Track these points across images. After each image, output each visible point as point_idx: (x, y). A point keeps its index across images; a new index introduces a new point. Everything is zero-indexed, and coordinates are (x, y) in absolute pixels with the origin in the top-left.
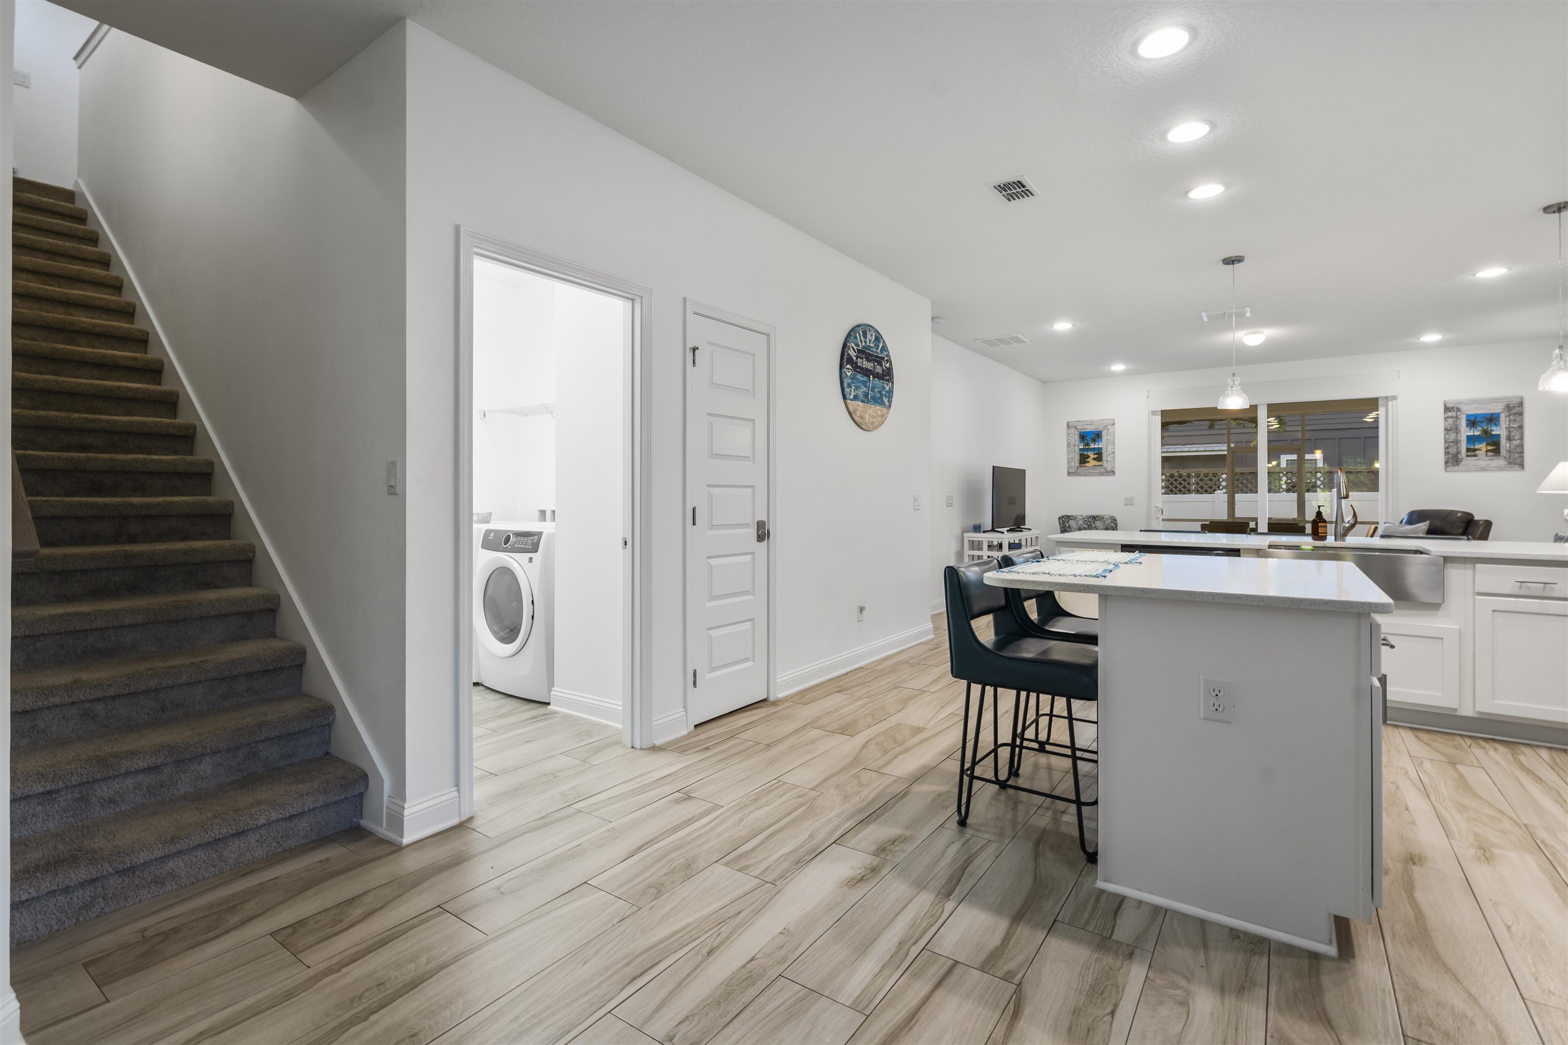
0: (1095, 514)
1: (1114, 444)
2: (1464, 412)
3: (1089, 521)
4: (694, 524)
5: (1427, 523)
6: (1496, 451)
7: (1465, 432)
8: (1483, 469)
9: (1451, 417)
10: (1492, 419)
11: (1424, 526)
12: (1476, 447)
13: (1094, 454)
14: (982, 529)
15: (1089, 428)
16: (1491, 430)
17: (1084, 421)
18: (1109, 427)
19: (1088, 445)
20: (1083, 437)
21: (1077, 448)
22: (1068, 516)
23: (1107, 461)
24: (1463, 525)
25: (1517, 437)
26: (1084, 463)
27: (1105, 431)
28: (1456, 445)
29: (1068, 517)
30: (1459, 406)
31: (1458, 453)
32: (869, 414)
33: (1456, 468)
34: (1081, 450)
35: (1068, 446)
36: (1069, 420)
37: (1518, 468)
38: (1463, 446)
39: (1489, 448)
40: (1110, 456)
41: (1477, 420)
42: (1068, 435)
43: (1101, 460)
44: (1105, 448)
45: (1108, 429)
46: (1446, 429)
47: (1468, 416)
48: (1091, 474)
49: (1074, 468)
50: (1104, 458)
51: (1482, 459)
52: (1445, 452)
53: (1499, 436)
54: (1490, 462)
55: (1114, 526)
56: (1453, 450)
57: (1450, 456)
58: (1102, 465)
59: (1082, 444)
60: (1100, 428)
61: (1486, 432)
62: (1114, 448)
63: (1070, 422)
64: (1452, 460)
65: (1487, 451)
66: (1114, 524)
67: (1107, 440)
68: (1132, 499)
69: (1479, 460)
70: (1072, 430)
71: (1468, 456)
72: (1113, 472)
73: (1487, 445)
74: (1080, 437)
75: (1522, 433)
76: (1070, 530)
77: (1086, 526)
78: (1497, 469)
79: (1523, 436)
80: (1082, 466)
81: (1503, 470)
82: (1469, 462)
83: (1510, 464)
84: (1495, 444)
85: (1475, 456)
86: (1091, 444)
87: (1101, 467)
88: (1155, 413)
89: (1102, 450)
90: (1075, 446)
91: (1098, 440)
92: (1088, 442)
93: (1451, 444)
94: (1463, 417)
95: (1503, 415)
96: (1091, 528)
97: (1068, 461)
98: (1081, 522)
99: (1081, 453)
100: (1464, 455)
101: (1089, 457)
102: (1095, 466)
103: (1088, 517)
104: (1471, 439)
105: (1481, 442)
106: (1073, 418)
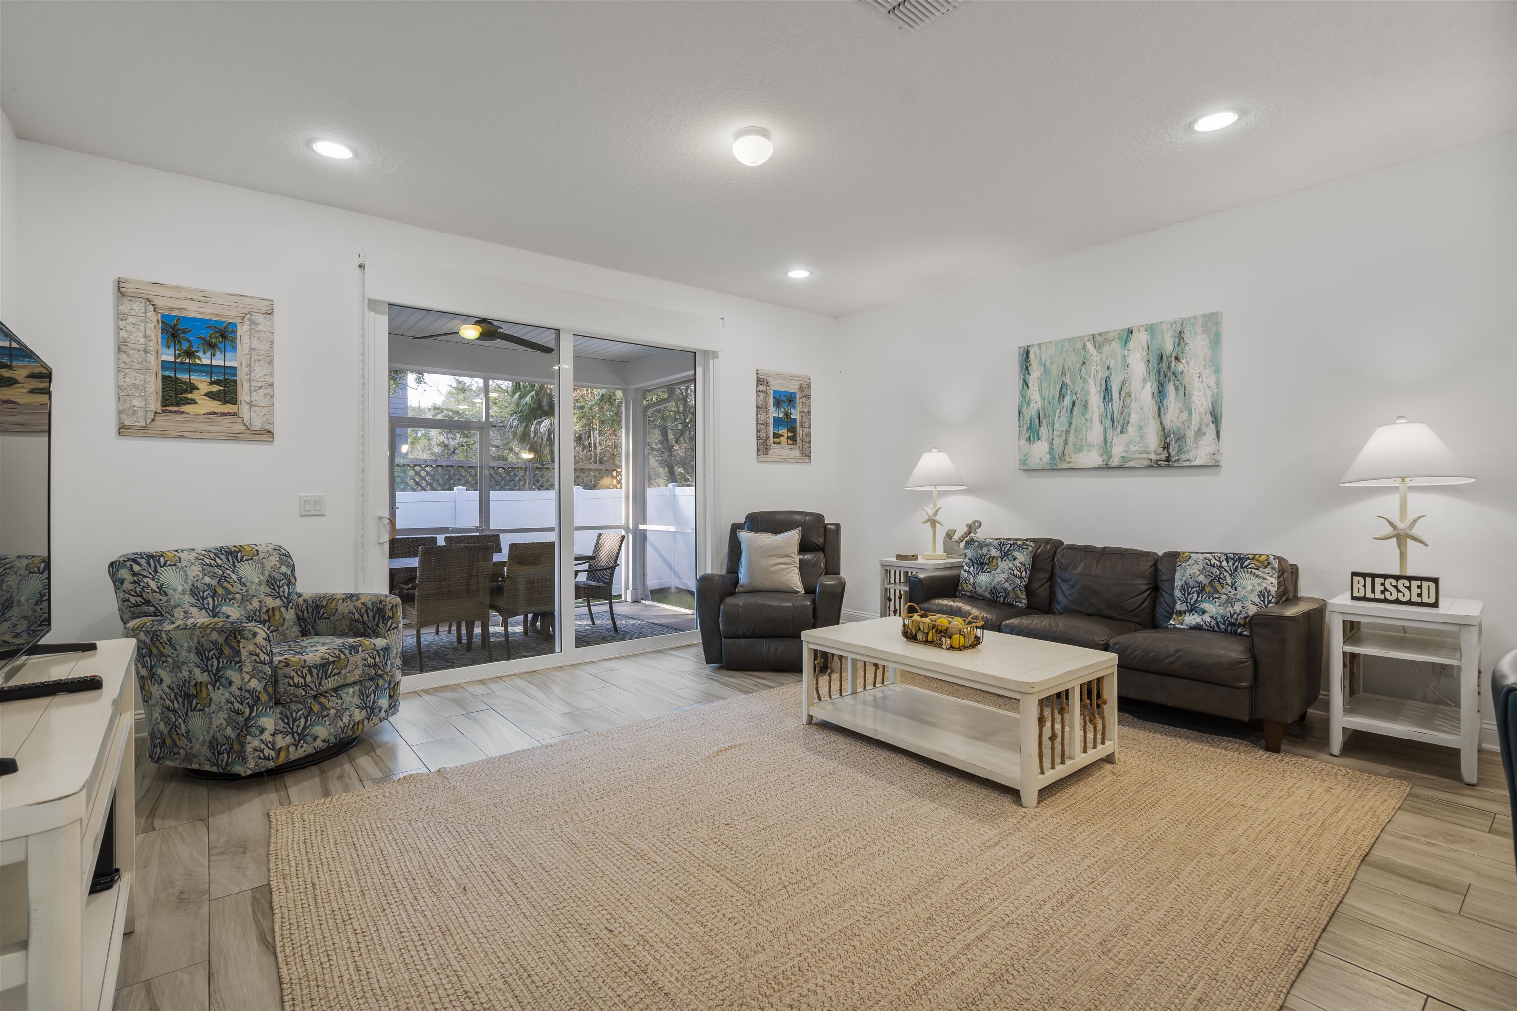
0: (230, 541)
1: (271, 362)
2: (772, 387)
3: (219, 566)
6: (793, 439)
7: (774, 413)
8: (785, 461)
9: (762, 392)
10: (790, 399)
12: (781, 432)
13: (212, 383)
15: (193, 311)
16: (791, 413)
17: (177, 288)
18: (259, 318)
19: (189, 354)
20: (173, 330)
21: (151, 358)
22: (150, 557)
23: (251, 404)
25: (807, 424)
26: (178, 404)
27: (246, 327)
28: (766, 427)
29: (155, 560)
30: (768, 379)
31: (768, 438)
33: (766, 458)
34: (165, 365)
35: (119, 350)
36: (124, 275)
37: (807, 461)
38: (770, 429)
39: (790, 435)
40: (261, 392)
41: (782, 398)
42: (120, 316)
43: (234, 402)
44: (245, 369)
45: (252, 322)
46: (758, 407)
47: (775, 392)
48: (198, 436)
49: (140, 413)
50: (243, 395)
51: (784, 449)
52: (757, 437)
53: (795, 419)
54: (789, 452)
55: (289, 573)
56: (763, 434)
57: (762, 441)
58: (235, 414)
59: (172, 351)
60: (230, 315)
61: (787, 415)
62: (273, 374)
63: (127, 282)
64: (763, 448)
65: (788, 438)
66: (288, 566)
67: (251, 349)
68: (318, 501)
69: (782, 448)
70: (138, 307)
71: (774, 443)
72: (268, 435)
73: (788, 430)
74: (164, 330)
75: (810, 420)
76: (164, 599)
77: (214, 582)
78: (793, 460)
79: (810, 424)
80: (171, 411)
81: (798, 462)
82: (775, 450)
83: (802, 454)
84: (793, 430)
85: (779, 443)
86: (200, 354)
87: (235, 419)
88: (373, 305)
89: (235, 375)
90: (146, 351)
91: (221, 346)
92: (191, 346)
93: (761, 426)
94: (771, 393)
95: (798, 396)
96: (226, 585)
97: (121, 393)
98: (195, 571)
99: (167, 373)
100: (772, 442)
101: (193, 388)
102: (214, 413)
103: (212, 555)
104: (777, 420)
105: (783, 426)
106: (138, 273)
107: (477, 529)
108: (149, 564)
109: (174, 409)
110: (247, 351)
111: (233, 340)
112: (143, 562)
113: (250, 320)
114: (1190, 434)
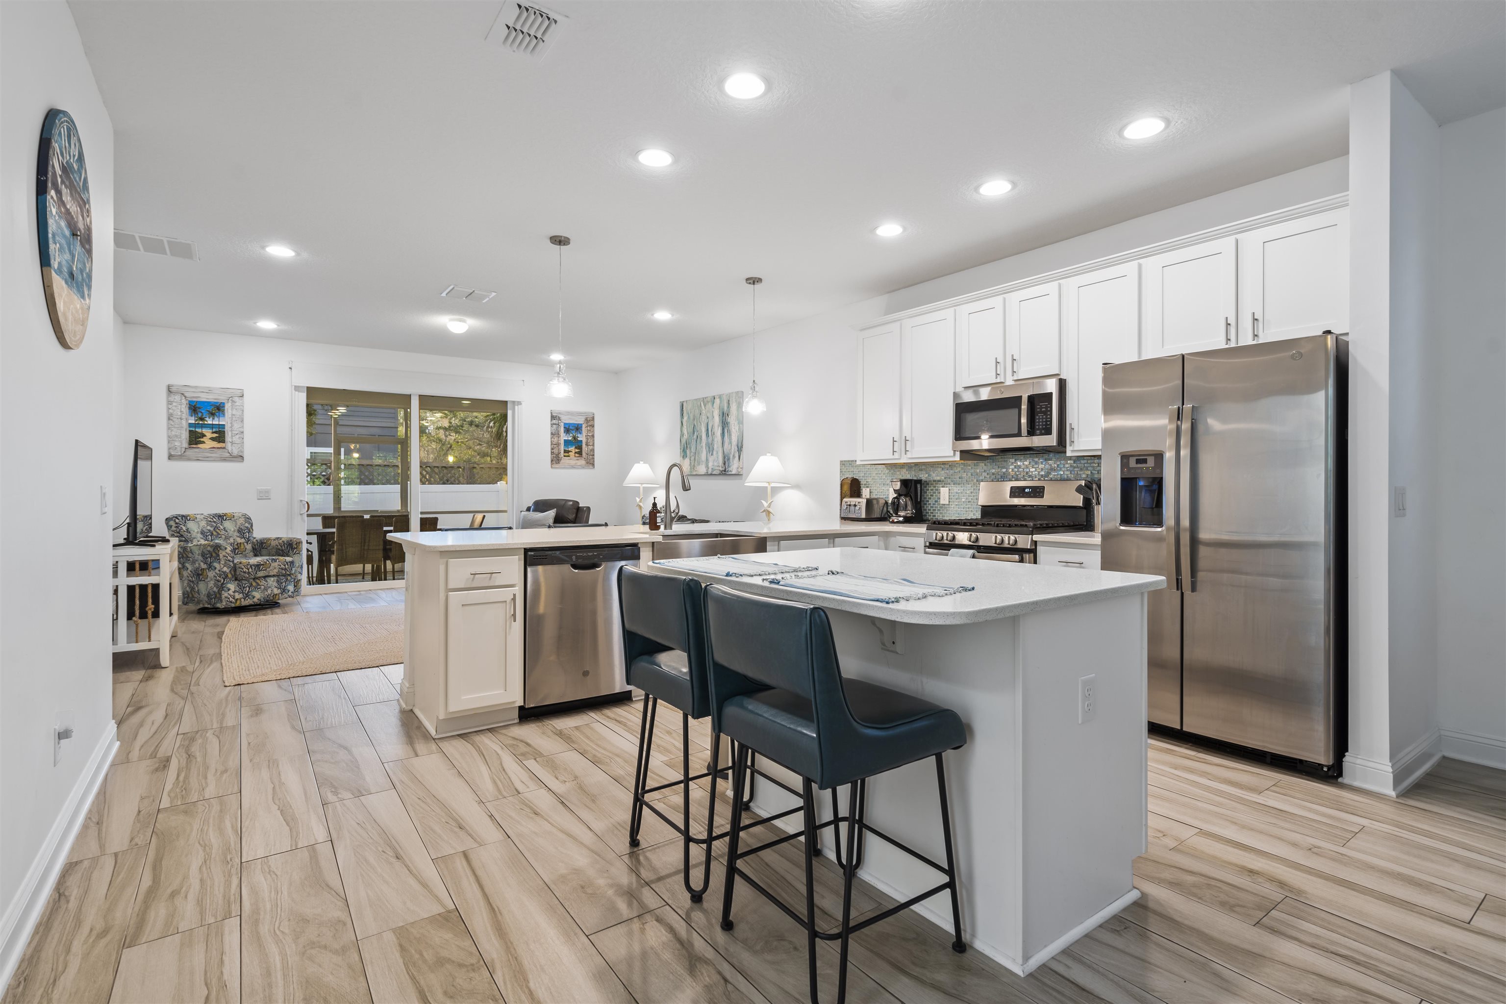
0: (220, 511)
1: (242, 421)
2: (562, 421)
3: (214, 522)
6: (580, 453)
7: (564, 437)
8: (573, 467)
9: (555, 424)
10: (578, 428)
12: (569, 449)
13: (213, 433)
15: (204, 398)
16: (578, 437)
17: (196, 387)
18: (236, 399)
19: (202, 419)
20: (194, 408)
21: (184, 422)
22: (183, 516)
23: (232, 443)
24: (575, 511)
25: (591, 444)
26: (196, 444)
27: (230, 404)
28: (558, 446)
29: (185, 518)
30: (559, 416)
31: (559, 453)
33: (559, 466)
34: (190, 425)
35: (169, 419)
36: (171, 383)
37: (591, 467)
38: (562, 448)
39: (577, 450)
40: (237, 436)
41: (571, 428)
42: (169, 403)
43: (224, 442)
44: (229, 425)
45: (233, 402)
46: (552, 434)
47: (565, 424)
48: (206, 459)
49: (179, 449)
50: (228, 438)
51: (572, 460)
53: (582, 441)
54: (577, 461)
55: (249, 526)
56: (556, 451)
57: (555, 455)
58: (224, 448)
59: (193, 418)
60: (221, 399)
61: (574, 438)
62: (243, 427)
63: (172, 386)
64: (556, 459)
65: (575, 453)
66: (249, 524)
67: (232, 415)
68: (267, 492)
69: (571, 459)
70: (177, 398)
71: (565, 456)
72: (240, 458)
73: (576, 448)
74: (190, 408)
75: (594, 441)
76: (189, 535)
77: (212, 529)
78: (580, 467)
79: (594, 443)
80: (193, 447)
81: (584, 468)
82: (565, 461)
83: (587, 463)
84: (580, 447)
85: (569, 456)
86: (207, 419)
87: (224, 450)
88: (297, 388)
89: (224, 428)
90: (181, 419)
91: (217, 414)
92: (203, 415)
93: (554, 446)
94: (562, 425)
95: (584, 426)
96: (218, 531)
97: (170, 439)
98: (203, 523)
99: (191, 429)
100: (562, 456)
101: (203, 436)
102: (214, 448)
103: (212, 517)
104: (566, 442)
105: (572, 446)
106: (178, 381)
108: (182, 519)
109: (194, 446)
110: (230, 416)
111: (223, 411)
112: (180, 518)
113: (232, 400)
114: (731, 457)
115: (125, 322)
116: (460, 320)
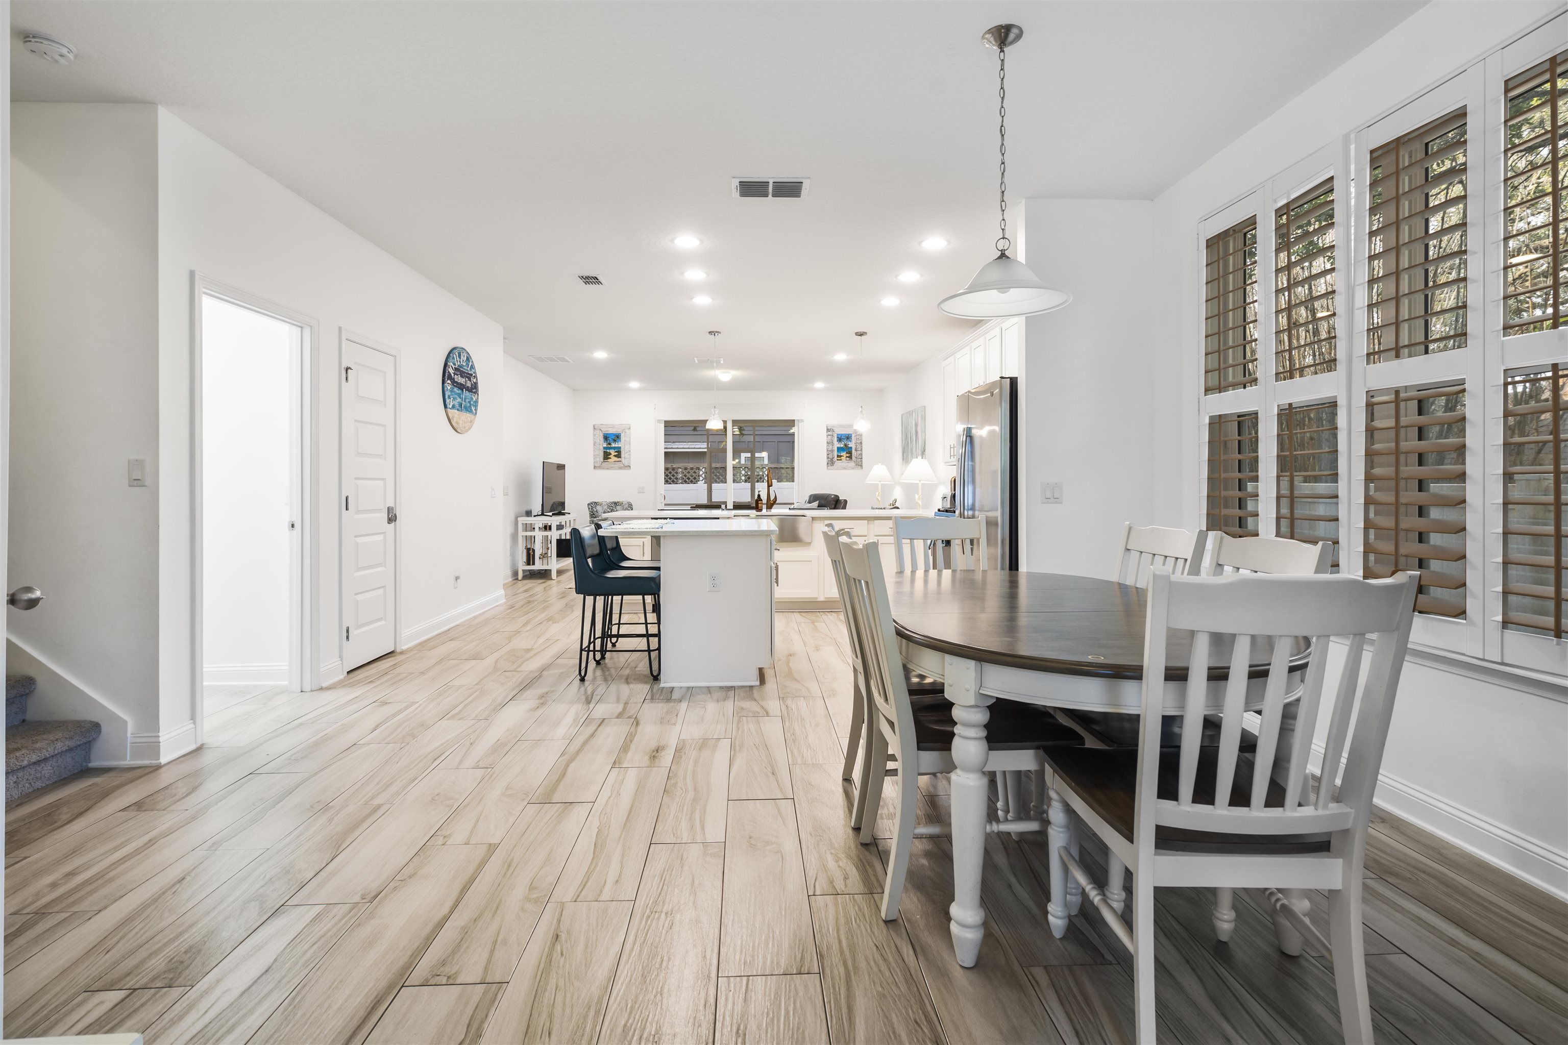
0: (616, 500)
1: (630, 444)
2: (836, 432)
3: (612, 506)
4: (347, 509)
5: (817, 502)
6: (850, 457)
7: (837, 445)
8: (845, 469)
9: (830, 435)
10: (848, 437)
11: (816, 504)
14: (533, 514)
15: (611, 431)
16: (849, 444)
17: (606, 425)
18: (627, 430)
19: (610, 444)
20: (606, 438)
21: (601, 446)
23: (625, 458)
24: (834, 503)
26: (607, 459)
27: (623, 434)
28: (832, 453)
30: (834, 428)
31: (833, 458)
32: (462, 420)
33: (832, 467)
34: (604, 448)
35: (594, 445)
36: (595, 423)
37: (860, 468)
38: (836, 453)
39: (848, 455)
40: (627, 454)
41: (842, 438)
42: (594, 435)
43: (621, 457)
46: (828, 443)
47: (838, 435)
48: (612, 468)
49: (599, 463)
50: (623, 455)
51: (844, 462)
53: (851, 447)
54: (848, 464)
56: (830, 456)
57: (830, 459)
58: (621, 461)
59: (605, 444)
60: (619, 431)
61: (846, 445)
62: (630, 448)
63: (595, 425)
64: (831, 462)
65: (847, 457)
66: (632, 508)
67: (625, 440)
68: (643, 488)
70: (598, 432)
71: (838, 460)
72: (629, 467)
73: (847, 453)
75: (862, 447)
76: (597, 513)
77: (610, 510)
80: (606, 461)
81: (853, 469)
82: (838, 463)
83: (856, 465)
84: (850, 453)
85: (841, 460)
86: (612, 444)
88: (659, 421)
90: (600, 444)
91: (617, 440)
93: (829, 452)
94: (835, 436)
95: (853, 436)
97: (595, 457)
98: (606, 507)
99: (605, 450)
100: (836, 459)
101: (611, 454)
102: (616, 461)
103: (611, 503)
104: (839, 449)
105: (843, 451)
106: (598, 422)
107: (749, 502)
108: (595, 504)
110: (623, 442)
113: (624, 432)
115: (574, 390)
116: (725, 373)
